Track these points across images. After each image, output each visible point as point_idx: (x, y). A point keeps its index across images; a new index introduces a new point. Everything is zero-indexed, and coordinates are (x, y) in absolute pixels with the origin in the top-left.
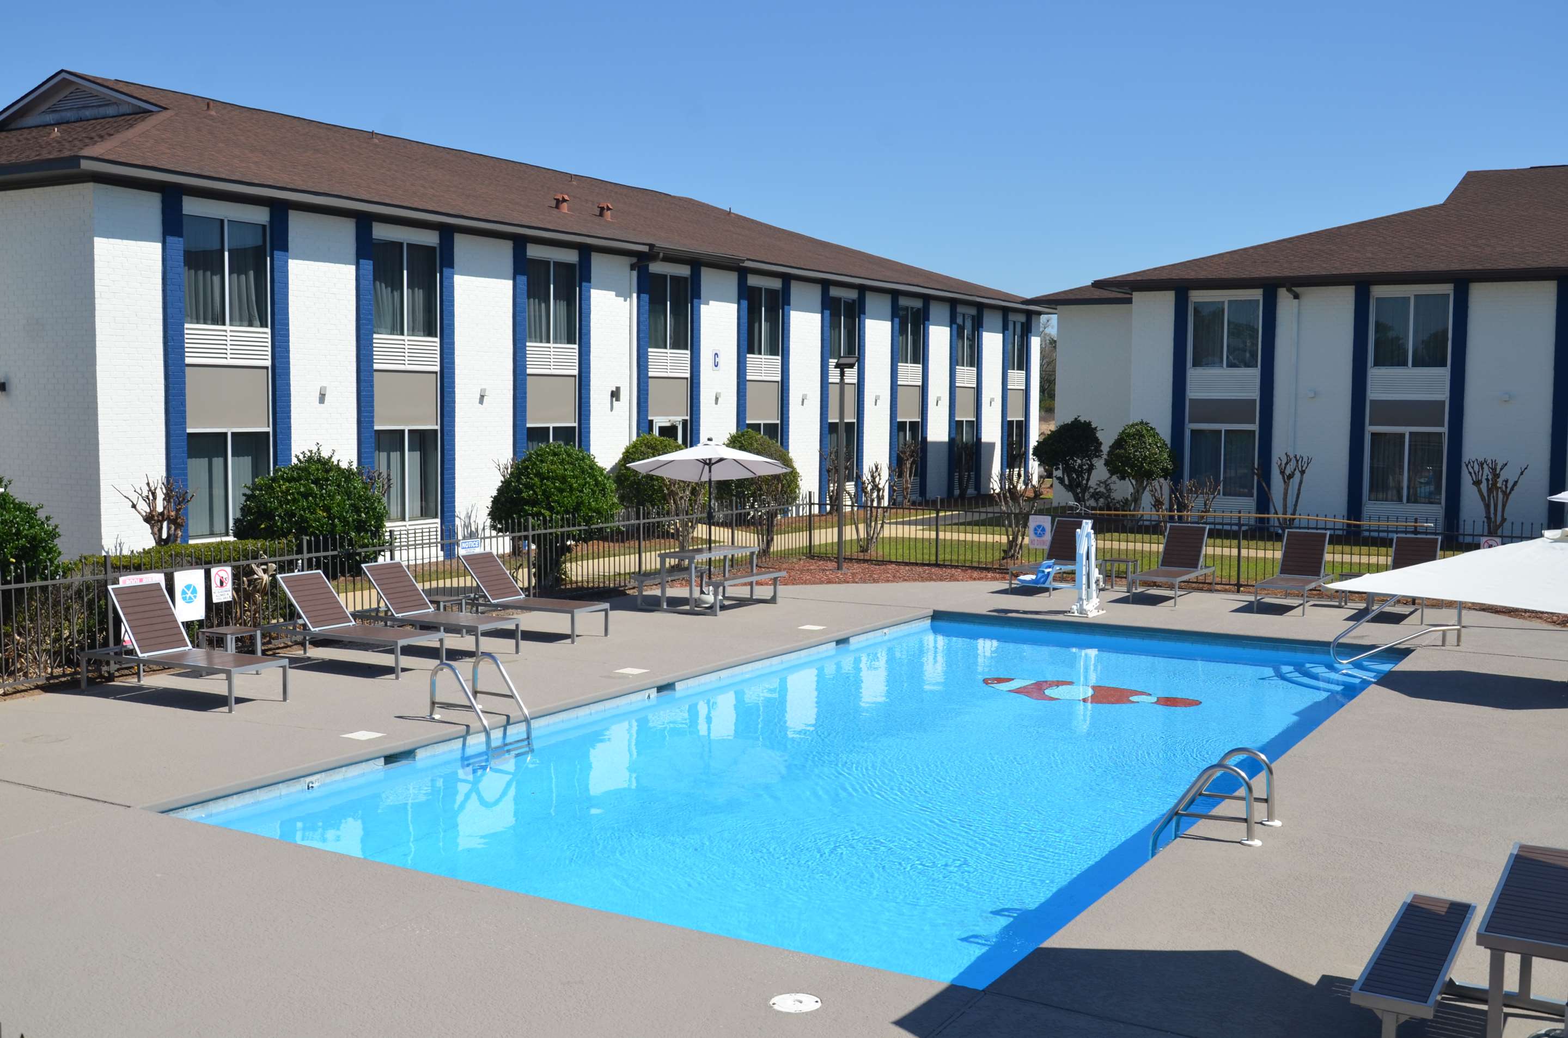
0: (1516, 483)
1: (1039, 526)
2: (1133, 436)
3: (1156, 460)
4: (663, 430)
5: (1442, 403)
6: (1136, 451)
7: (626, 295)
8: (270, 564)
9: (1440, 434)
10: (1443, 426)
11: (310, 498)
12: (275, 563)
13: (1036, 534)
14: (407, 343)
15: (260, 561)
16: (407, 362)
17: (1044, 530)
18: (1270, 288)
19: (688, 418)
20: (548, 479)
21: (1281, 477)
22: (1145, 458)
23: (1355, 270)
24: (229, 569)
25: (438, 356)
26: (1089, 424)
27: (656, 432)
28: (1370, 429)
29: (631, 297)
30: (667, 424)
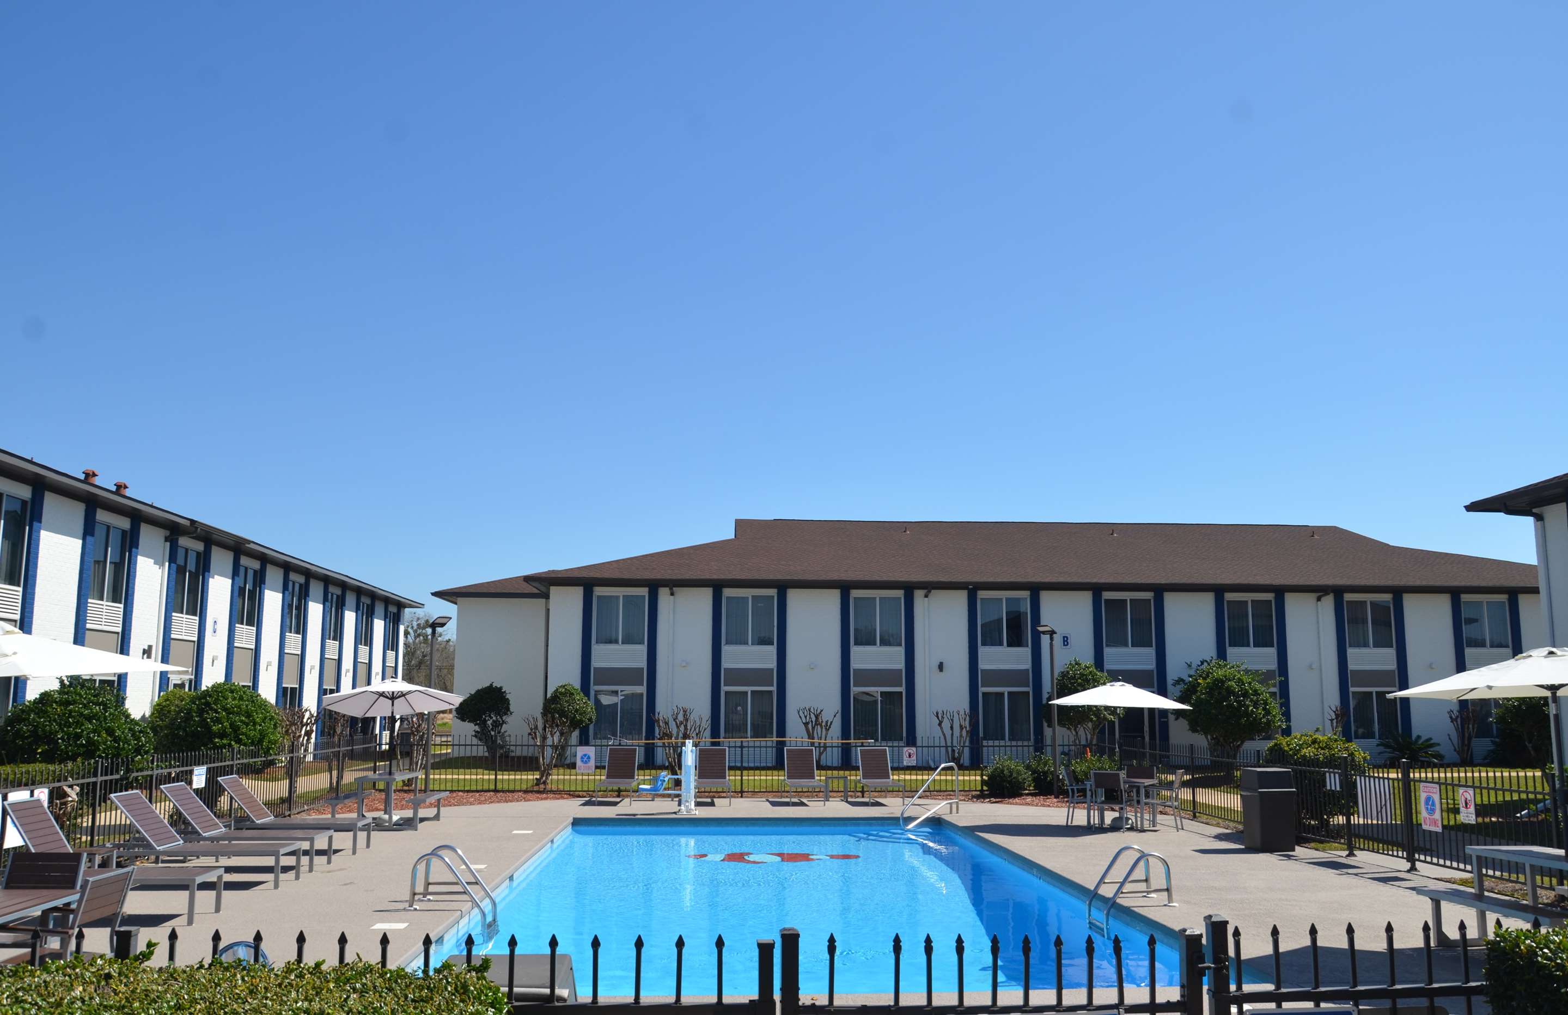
0: (831, 723)
1: (585, 755)
2: (564, 694)
3: (585, 713)
4: (175, 685)
5: (772, 670)
6: (569, 705)
8: (75, 787)
9: (771, 692)
10: (773, 686)
11: (94, 721)
12: (77, 786)
13: (582, 761)
15: (68, 783)
17: (589, 758)
18: (654, 586)
19: (193, 677)
20: (233, 713)
21: (674, 723)
22: (577, 711)
23: (715, 577)
24: (46, 791)
25: (20, 605)
26: (501, 688)
27: (171, 688)
28: (724, 689)
29: (163, 565)
30: (179, 682)
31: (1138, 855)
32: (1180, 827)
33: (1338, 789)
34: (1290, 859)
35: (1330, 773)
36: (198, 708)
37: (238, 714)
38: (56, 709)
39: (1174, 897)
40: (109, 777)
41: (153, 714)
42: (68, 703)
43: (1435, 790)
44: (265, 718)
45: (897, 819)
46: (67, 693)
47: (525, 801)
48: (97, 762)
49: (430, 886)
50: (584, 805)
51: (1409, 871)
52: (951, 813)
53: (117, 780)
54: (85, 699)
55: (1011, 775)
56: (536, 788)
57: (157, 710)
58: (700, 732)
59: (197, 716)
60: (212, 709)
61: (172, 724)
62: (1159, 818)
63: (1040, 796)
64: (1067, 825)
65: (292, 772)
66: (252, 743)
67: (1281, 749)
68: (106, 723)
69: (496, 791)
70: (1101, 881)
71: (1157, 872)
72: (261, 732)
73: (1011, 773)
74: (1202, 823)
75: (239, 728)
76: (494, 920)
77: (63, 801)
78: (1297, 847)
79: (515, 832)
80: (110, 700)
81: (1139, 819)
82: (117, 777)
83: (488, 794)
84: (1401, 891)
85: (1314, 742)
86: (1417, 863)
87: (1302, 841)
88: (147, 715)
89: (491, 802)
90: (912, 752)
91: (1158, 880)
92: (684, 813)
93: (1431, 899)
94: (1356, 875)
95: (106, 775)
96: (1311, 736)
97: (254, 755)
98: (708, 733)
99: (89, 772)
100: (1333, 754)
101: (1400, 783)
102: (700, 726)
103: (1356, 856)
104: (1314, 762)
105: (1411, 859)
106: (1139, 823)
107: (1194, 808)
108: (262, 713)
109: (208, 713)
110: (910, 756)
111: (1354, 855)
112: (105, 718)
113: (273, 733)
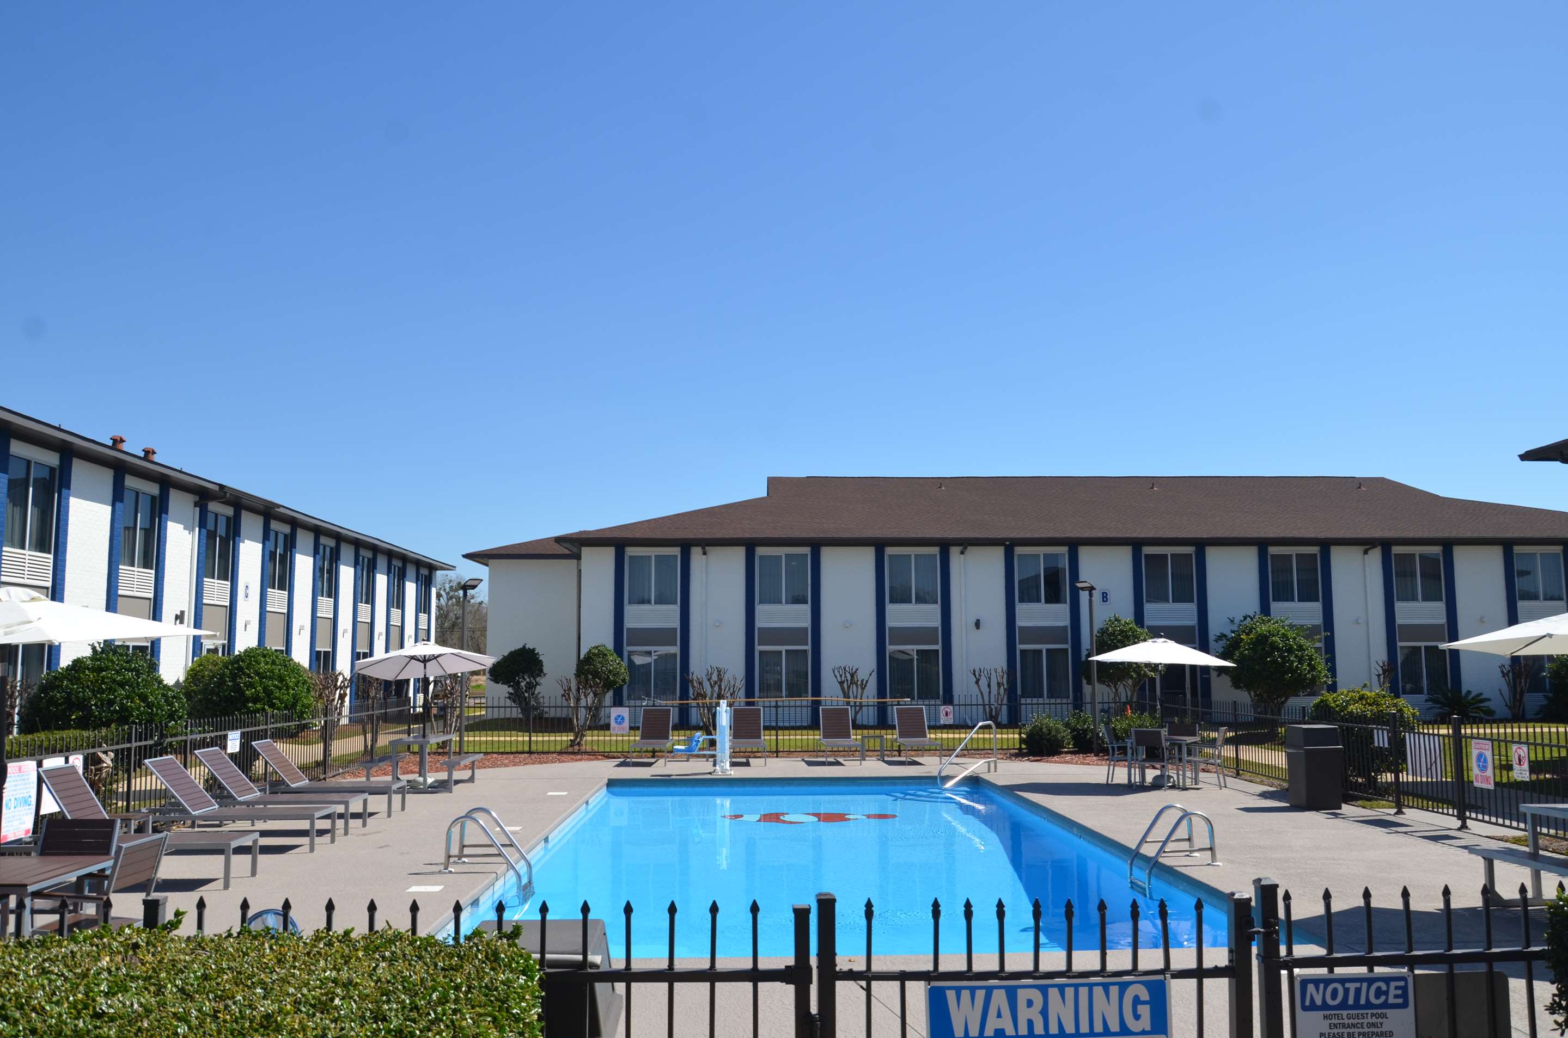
0: (867, 682)
1: (619, 716)
2: (597, 655)
3: (618, 673)
4: (209, 650)
5: (807, 629)
6: (603, 665)
7: (191, 530)
8: (109, 752)
9: (806, 651)
10: (807, 645)
11: (127, 687)
12: (112, 751)
13: (616, 721)
14: (27, 557)
15: (102, 749)
16: (26, 576)
17: (623, 719)
18: (686, 546)
19: (226, 642)
21: (708, 683)
22: (610, 671)
23: (747, 535)
24: (81, 757)
25: (51, 572)
26: (534, 650)
28: (758, 648)
29: (193, 530)
30: (212, 647)
31: (1181, 814)
32: (1223, 784)
33: (1386, 746)
34: (1337, 817)
35: (1378, 729)
36: (231, 673)
37: (271, 678)
38: (89, 676)
39: (1218, 856)
40: (143, 743)
41: (187, 679)
42: (101, 669)
43: (1487, 747)
44: (298, 682)
45: (934, 778)
46: (99, 660)
47: (560, 762)
48: (131, 728)
49: (465, 849)
50: (618, 766)
51: (1459, 829)
52: (989, 772)
53: (151, 746)
54: (117, 665)
55: (1049, 734)
56: (570, 750)
57: (191, 675)
58: (734, 692)
59: (230, 681)
60: (244, 674)
61: (206, 689)
62: (1202, 775)
63: (1079, 754)
64: (1107, 784)
65: (326, 736)
66: (286, 708)
67: (1327, 706)
68: (139, 689)
69: (530, 752)
70: (1143, 840)
71: (1200, 829)
72: (294, 696)
73: (1050, 731)
74: (1246, 780)
75: (272, 692)
76: (530, 882)
77: (98, 767)
78: (1343, 806)
79: (550, 793)
80: (142, 666)
81: (1181, 777)
82: (151, 742)
83: (523, 756)
84: (1453, 850)
85: (1362, 698)
86: (1468, 820)
87: (1349, 799)
88: (182, 679)
89: (526, 764)
90: (949, 710)
91: (1202, 840)
92: (719, 774)
93: (1484, 858)
94: (1406, 833)
95: (140, 740)
96: (1358, 692)
97: (288, 719)
98: (742, 693)
99: (123, 738)
100: (1382, 711)
101: (1451, 739)
102: (734, 686)
103: (1404, 814)
104: (1361, 718)
105: (1462, 817)
106: (1181, 781)
107: (1237, 766)
108: (295, 677)
109: (241, 678)
110: (947, 714)
111: (1402, 813)
112: (138, 684)
113: (306, 697)
